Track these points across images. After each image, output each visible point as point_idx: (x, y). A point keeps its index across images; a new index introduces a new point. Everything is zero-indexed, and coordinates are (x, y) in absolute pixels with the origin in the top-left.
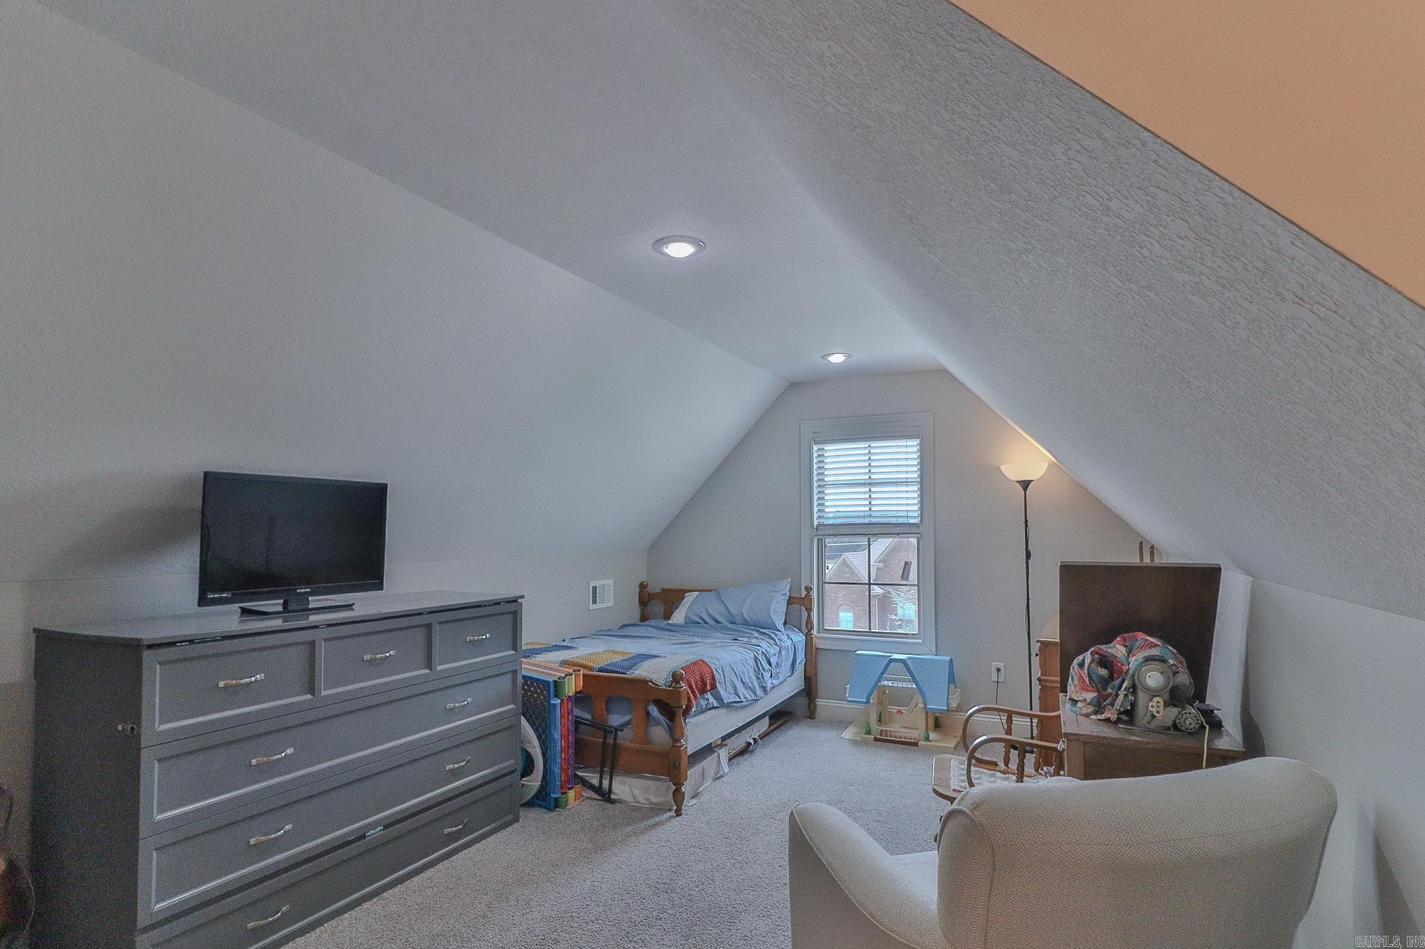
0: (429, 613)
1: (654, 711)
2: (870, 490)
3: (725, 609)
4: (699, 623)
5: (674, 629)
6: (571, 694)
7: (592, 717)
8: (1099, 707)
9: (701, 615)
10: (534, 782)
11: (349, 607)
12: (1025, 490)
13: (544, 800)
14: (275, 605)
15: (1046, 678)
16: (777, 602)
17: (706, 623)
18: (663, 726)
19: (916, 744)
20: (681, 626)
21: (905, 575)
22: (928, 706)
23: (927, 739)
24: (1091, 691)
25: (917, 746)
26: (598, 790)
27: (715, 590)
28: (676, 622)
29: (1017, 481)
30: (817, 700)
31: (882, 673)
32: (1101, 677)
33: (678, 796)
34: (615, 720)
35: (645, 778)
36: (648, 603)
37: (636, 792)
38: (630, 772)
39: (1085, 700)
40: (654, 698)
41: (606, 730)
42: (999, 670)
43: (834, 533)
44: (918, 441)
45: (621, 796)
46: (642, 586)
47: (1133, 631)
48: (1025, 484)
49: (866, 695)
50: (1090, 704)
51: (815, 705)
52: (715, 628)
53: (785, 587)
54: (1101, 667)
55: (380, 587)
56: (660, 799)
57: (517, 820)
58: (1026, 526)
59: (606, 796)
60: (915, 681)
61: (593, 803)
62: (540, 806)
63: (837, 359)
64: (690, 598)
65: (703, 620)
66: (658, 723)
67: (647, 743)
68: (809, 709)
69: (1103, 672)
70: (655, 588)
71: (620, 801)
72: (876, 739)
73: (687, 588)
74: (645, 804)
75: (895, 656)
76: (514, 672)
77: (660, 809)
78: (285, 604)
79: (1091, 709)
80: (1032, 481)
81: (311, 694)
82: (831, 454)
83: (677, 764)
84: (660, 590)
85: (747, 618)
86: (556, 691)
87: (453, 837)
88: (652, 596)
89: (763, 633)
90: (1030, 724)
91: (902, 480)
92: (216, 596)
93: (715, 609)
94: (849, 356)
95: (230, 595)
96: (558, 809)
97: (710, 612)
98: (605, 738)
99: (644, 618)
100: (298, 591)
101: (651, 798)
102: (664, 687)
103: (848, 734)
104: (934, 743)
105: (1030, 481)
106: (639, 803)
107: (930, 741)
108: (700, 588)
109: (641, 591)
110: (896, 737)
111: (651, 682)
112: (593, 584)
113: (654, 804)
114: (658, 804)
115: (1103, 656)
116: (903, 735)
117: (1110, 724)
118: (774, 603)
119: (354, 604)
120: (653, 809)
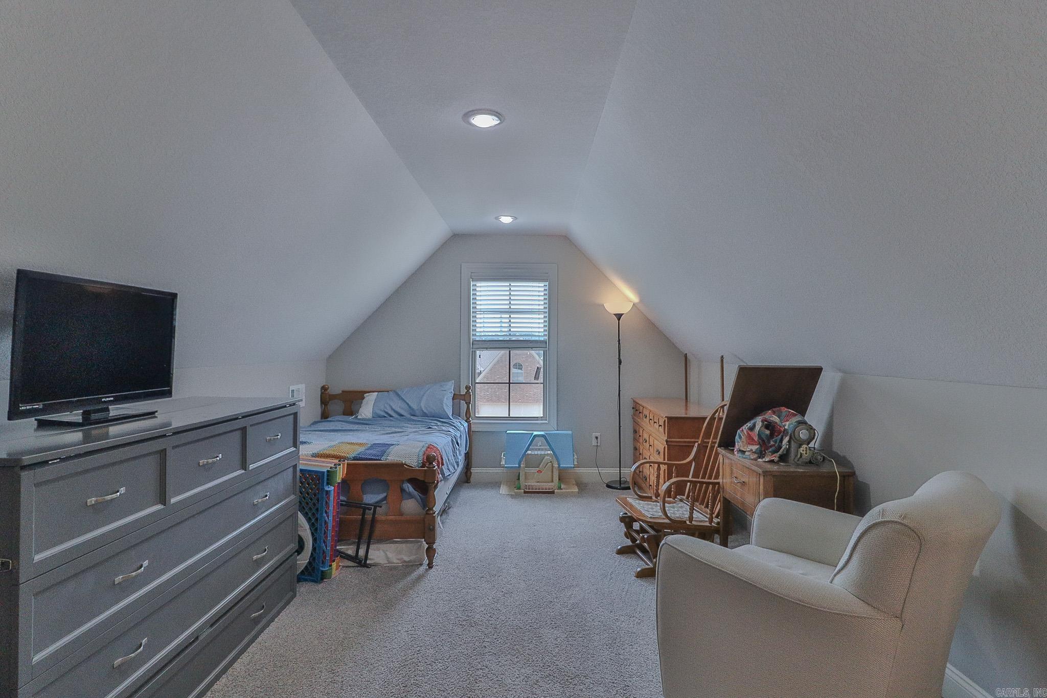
0: (243, 417)
1: (409, 487)
2: (510, 316)
3: (407, 405)
4: (385, 417)
5: (365, 422)
6: (339, 481)
7: (347, 499)
8: (761, 454)
9: (386, 411)
10: (303, 560)
11: (151, 414)
12: (619, 320)
13: (310, 574)
14: (76, 416)
15: (671, 440)
16: (447, 399)
17: (391, 416)
18: (416, 499)
19: (553, 492)
20: (369, 420)
21: (536, 377)
22: (561, 466)
23: (560, 488)
24: (756, 445)
25: (554, 493)
26: (355, 559)
27: (391, 391)
28: (364, 416)
29: (615, 314)
30: (472, 469)
31: (530, 445)
32: (767, 435)
33: (431, 552)
34: (370, 498)
35: (396, 542)
36: (328, 403)
37: (390, 555)
38: (386, 539)
39: (752, 450)
40: (407, 479)
41: (365, 508)
42: (597, 438)
43: (487, 347)
44: (547, 283)
45: (377, 560)
46: (324, 389)
47: (779, 407)
48: (619, 316)
49: (517, 461)
50: (755, 453)
51: (471, 473)
52: (400, 420)
53: (450, 387)
54: (767, 429)
55: (169, 394)
56: (412, 558)
57: (294, 596)
58: (619, 343)
59: (362, 563)
60: (552, 450)
61: (351, 570)
62: (306, 580)
63: (506, 220)
64: (371, 398)
65: (387, 413)
66: (411, 496)
67: (401, 514)
68: (466, 476)
69: (768, 432)
70: (335, 389)
71: (375, 565)
72: (525, 492)
73: (367, 390)
74: (399, 563)
75: (535, 433)
76: (295, 467)
77: (412, 566)
78: (86, 415)
79: (756, 456)
80: (623, 314)
81: (162, 504)
82: (482, 289)
83: (431, 527)
84: (341, 392)
85: (425, 411)
86: (328, 479)
87: (256, 621)
88: (334, 397)
89: (443, 422)
90: (619, 471)
91: (535, 310)
92: (28, 407)
93: (398, 406)
94: (515, 218)
95: (41, 407)
96: (325, 580)
97: (394, 407)
98: (364, 514)
99: (325, 416)
100: (103, 400)
101: (404, 558)
102: (417, 468)
103: (504, 490)
104: (564, 491)
105: (621, 315)
106: (394, 563)
107: (562, 489)
108: (378, 390)
109: (322, 393)
110: (539, 489)
111: (405, 465)
112: (292, 388)
113: (405, 562)
114: (409, 562)
115: (769, 422)
116: (544, 487)
117: (774, 464)
118: (445, 399)
119: (157, 412)
120: (407, 566)
